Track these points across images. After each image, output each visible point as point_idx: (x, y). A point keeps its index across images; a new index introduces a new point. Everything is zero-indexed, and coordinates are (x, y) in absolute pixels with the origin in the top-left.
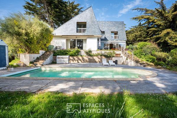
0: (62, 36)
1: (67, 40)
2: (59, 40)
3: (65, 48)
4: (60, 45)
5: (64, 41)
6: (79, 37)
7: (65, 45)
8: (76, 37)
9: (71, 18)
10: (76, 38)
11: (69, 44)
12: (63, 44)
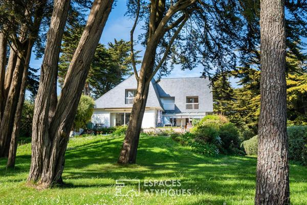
0: (105, 109)
1: (112, 115)
2: (100, 115)
3: (109, 125)
4: (103, 121)
5: (108, 116)
6: (128, 110)
7: (109, 121)
8: (125, 110)
9: (120, 82)
10: (125, 112)
11: (115, 120)
12: (106, 120)
